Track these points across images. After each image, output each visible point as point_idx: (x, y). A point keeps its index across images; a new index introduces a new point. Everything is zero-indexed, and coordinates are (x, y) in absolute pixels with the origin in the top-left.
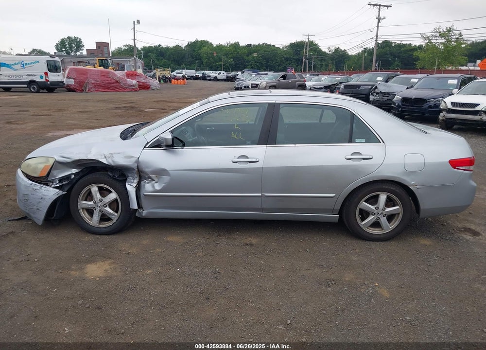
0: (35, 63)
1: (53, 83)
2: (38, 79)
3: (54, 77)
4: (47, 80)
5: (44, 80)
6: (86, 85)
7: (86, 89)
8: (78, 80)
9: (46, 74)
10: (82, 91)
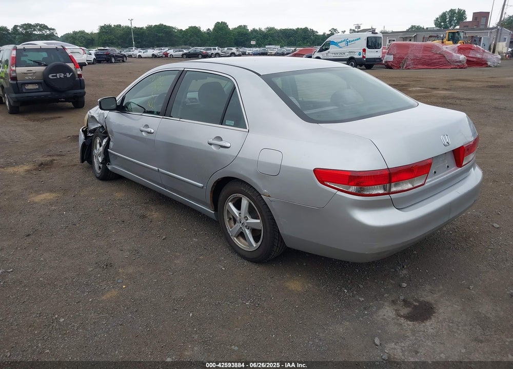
0: (357, 40)
1: (368, 60)
2: (356, 56)
3: (372, 54)
4: (364, 57)
5: (361, 57)
6: (405, 61)
7: (404, 65)
8: (398, 56)
9: (364, 50)
10: (399, 68)
